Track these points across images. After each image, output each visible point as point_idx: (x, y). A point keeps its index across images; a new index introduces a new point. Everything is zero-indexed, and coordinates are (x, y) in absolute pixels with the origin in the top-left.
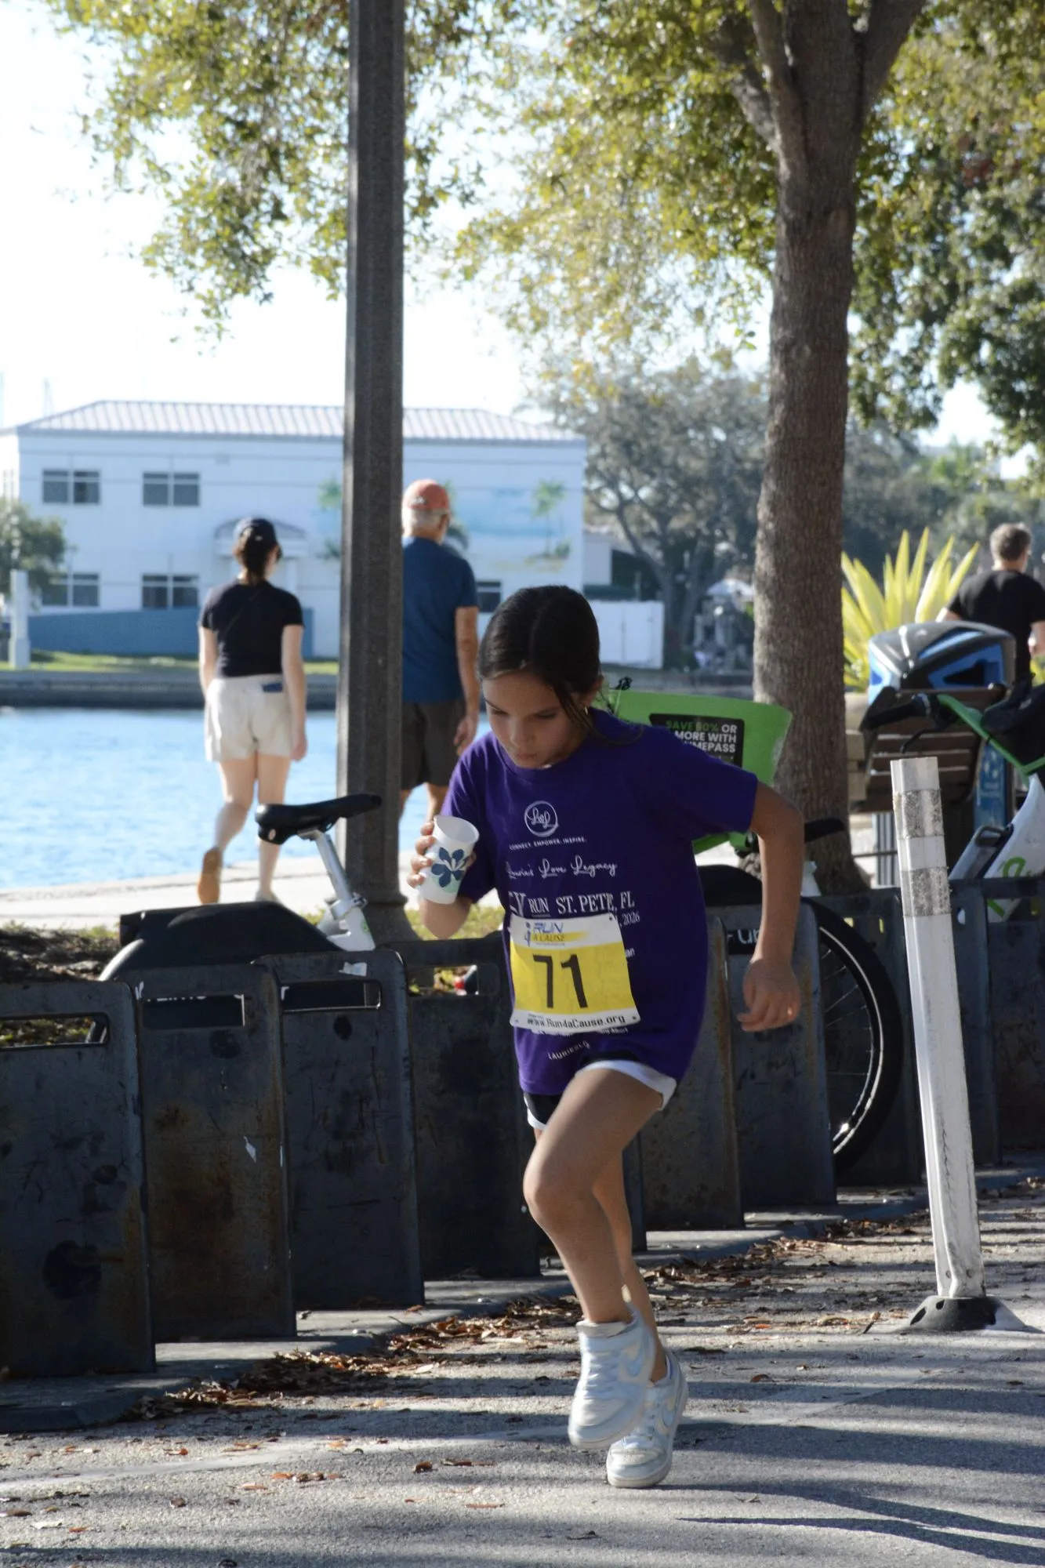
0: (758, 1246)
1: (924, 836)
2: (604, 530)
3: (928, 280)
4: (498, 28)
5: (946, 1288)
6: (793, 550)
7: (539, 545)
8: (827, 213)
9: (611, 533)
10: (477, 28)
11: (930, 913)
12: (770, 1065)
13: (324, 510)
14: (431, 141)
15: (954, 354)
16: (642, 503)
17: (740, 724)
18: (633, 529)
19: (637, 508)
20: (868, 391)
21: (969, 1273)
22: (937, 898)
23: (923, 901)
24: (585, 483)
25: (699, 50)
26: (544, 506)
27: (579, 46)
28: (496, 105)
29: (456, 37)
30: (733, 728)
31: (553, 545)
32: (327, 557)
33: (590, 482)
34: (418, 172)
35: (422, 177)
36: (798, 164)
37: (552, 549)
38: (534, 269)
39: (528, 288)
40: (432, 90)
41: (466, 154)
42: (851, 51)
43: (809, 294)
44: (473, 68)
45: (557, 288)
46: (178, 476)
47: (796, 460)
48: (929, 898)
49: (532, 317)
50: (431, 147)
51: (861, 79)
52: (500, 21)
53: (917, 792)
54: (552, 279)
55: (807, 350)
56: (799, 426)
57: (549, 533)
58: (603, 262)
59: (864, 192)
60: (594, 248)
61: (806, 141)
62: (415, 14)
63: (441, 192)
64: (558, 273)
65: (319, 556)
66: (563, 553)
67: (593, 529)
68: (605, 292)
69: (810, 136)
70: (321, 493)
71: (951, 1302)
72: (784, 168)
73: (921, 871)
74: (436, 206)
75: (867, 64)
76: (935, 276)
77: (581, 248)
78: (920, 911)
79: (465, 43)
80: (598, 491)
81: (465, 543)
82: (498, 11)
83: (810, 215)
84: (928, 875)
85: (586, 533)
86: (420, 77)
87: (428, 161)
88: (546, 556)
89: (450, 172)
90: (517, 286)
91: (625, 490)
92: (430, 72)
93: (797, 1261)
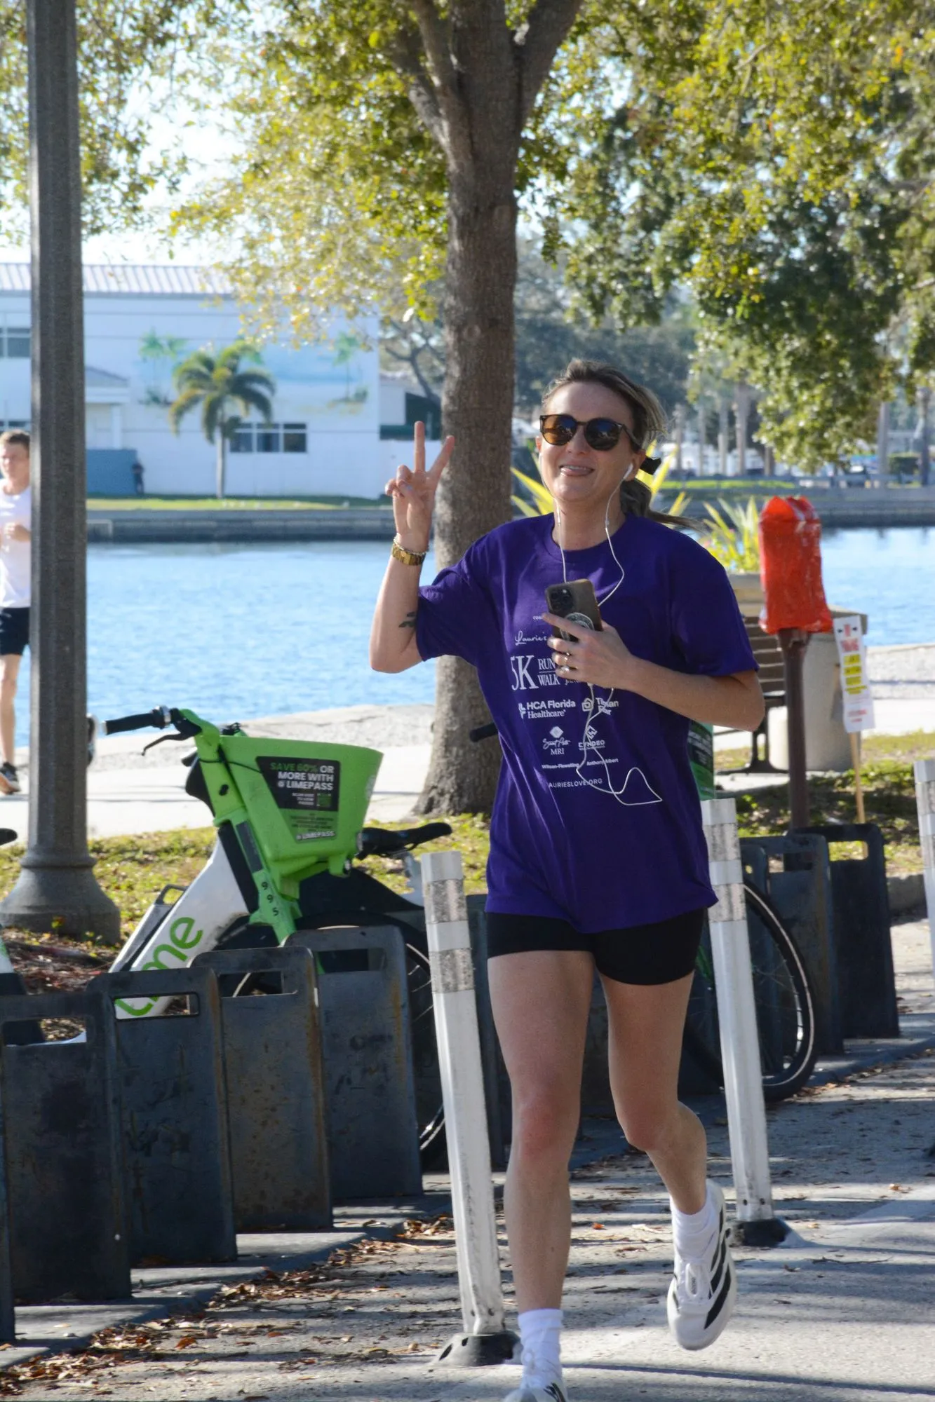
0: (340, 1252)
1: (449, 921)
2: (399, 374)
3: (648, 191)
4: (201, 32)
5: (471, 1325)
6: (467, 508)
7: (339, 390)
8: (492, 207)
9: (405, 378)
10: (181, 32)
11: (456, 989)
12: (365, 1071)
13: (145, 360)
14: (141, 134)
15: (668, 259)
16: (434, 351)
17: (336, 765)
18: (425, 374)
19: (429, 355)
20: (597, 291)
21: (491, 1313)
22: (462, 976)
23: (449, 979)
24: (380, 334)
25: (380, 56)
26: (343, 354)
27: (272, 56)
28: (204, 100)
29: (161, 42)
30: (331, 769)
31: (352, 390)
32: (148, 403)
33: (385, 331)
34: (128, 162)
35: (132, 166)
36: (466, 164)
37: (352, 393)
38: (256, 229)
39: (251, 245)
40: (140, 87)
41: (176, 145)
42: (510, 63)
43: (477, 280)
44: (179, 68)
45: (276, 246)
46: (11, 330)
47: (469, 428)
48: (455, 976)
49: (254, 272)
50: (141, 140)
51: (519, 87)
52: (203, 26)
53: (443, 882)
54: (270, 239)
55: (477, 330)
56: (471, 399)
57: (348, 379)
58: (317, 223)
59: (531, 180)
60: (308, 211)
61: (472, 143)
62: (123, 20)
63: (149, 180)
64: (277, 232)
65: (141, 402)
66: (361, 397)
67: (389, 374)
68: (319, 249)
69: (476, 139)
70: (144, 345)
71: (475, 1338)
72: (452, 166)
73: (447, 952)
74: (145, 192)
75: (525, 75)
76: (653, 188)
77: (297, 209)
78: (447, 988)
79: (170, 45)
80: (393, 339)
81: (273, 390)
82: (201, 17)
83: (477, 210)
84: (453, 956)
85: (383, 378)
86: (129, 77)
87: (137, 152)
88: (346, 400)
89: (159, 163)
90: (240, 244)
91: (416, 337)
92: (140, 73)
93: (372, 1267)
